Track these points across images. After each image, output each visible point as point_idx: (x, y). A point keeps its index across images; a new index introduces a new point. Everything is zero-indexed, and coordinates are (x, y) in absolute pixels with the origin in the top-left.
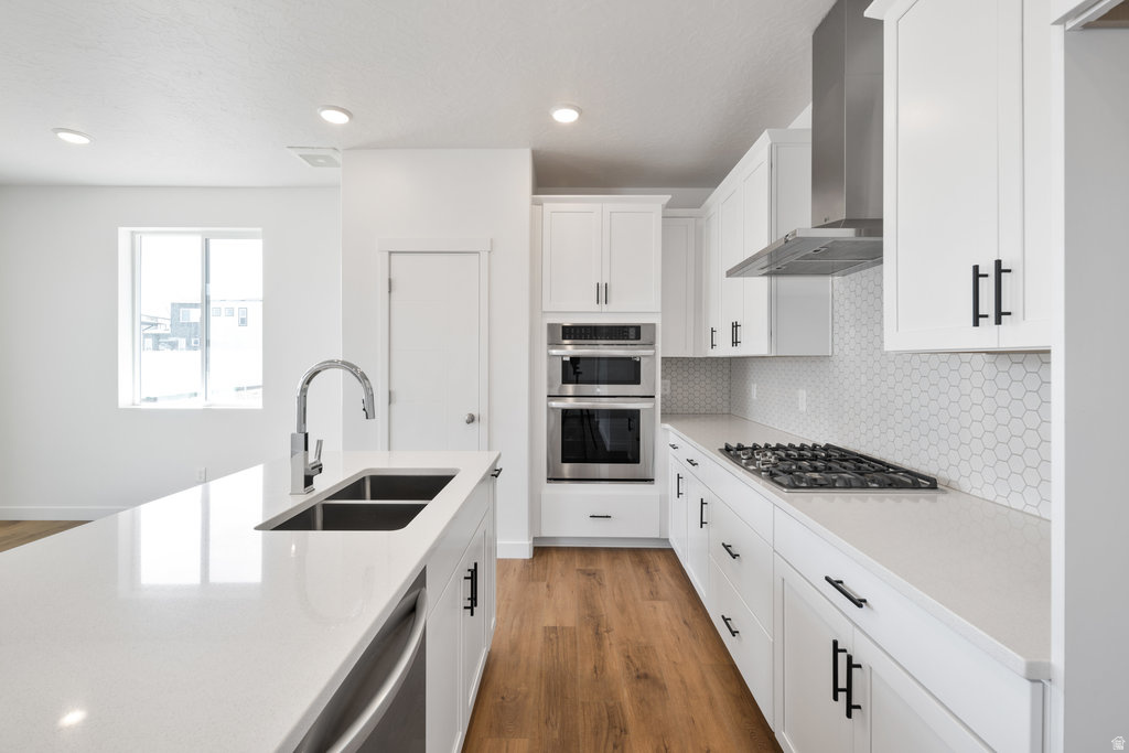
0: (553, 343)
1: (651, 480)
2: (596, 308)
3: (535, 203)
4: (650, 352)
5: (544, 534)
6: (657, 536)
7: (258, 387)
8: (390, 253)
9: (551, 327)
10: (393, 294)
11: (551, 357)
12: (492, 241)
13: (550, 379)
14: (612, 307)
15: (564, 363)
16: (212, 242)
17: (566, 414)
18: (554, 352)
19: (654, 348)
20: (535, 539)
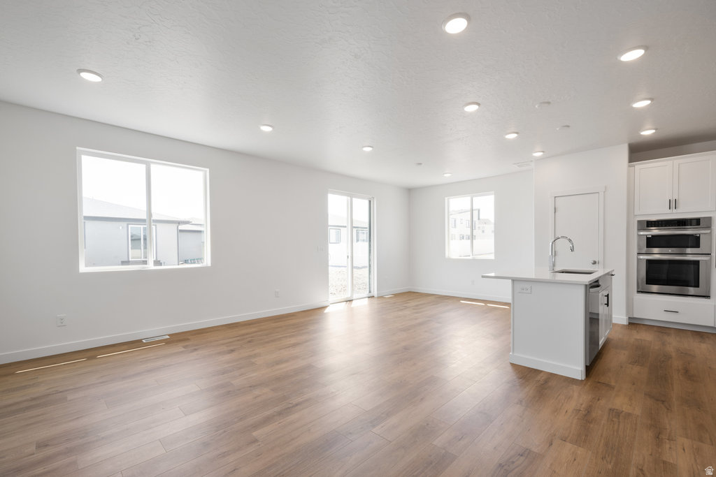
0: (640, 229)
1: (708, 297)
2: (669, 211)
3: (629, 166)
4: (709, 231)
5: (635, 316)
6: (713, 325)
7: (491, 253)
8: (555, 197)
9: (639, 222)
10: (557, 213)
11: (639, 235)
12: (606, 187)
13: (639, 246)
14: (678, 210)
15: (648, 238)
16: (474, 198)
17: (649, 262)
18: (642, 233)
19: (711, 230)
20: (629, 318)
